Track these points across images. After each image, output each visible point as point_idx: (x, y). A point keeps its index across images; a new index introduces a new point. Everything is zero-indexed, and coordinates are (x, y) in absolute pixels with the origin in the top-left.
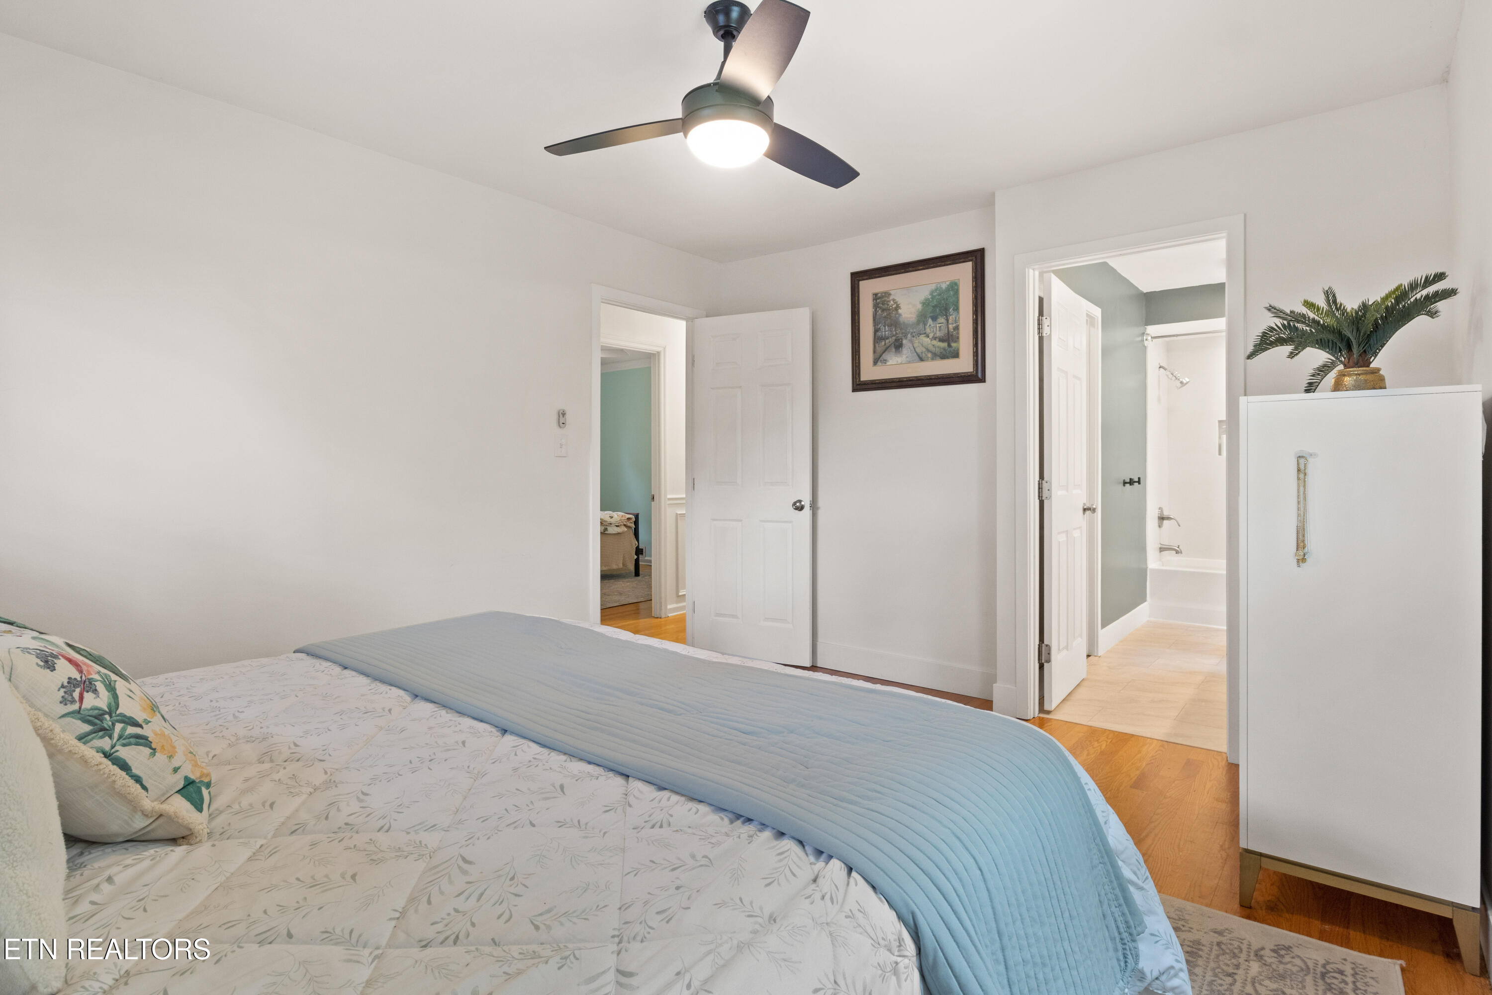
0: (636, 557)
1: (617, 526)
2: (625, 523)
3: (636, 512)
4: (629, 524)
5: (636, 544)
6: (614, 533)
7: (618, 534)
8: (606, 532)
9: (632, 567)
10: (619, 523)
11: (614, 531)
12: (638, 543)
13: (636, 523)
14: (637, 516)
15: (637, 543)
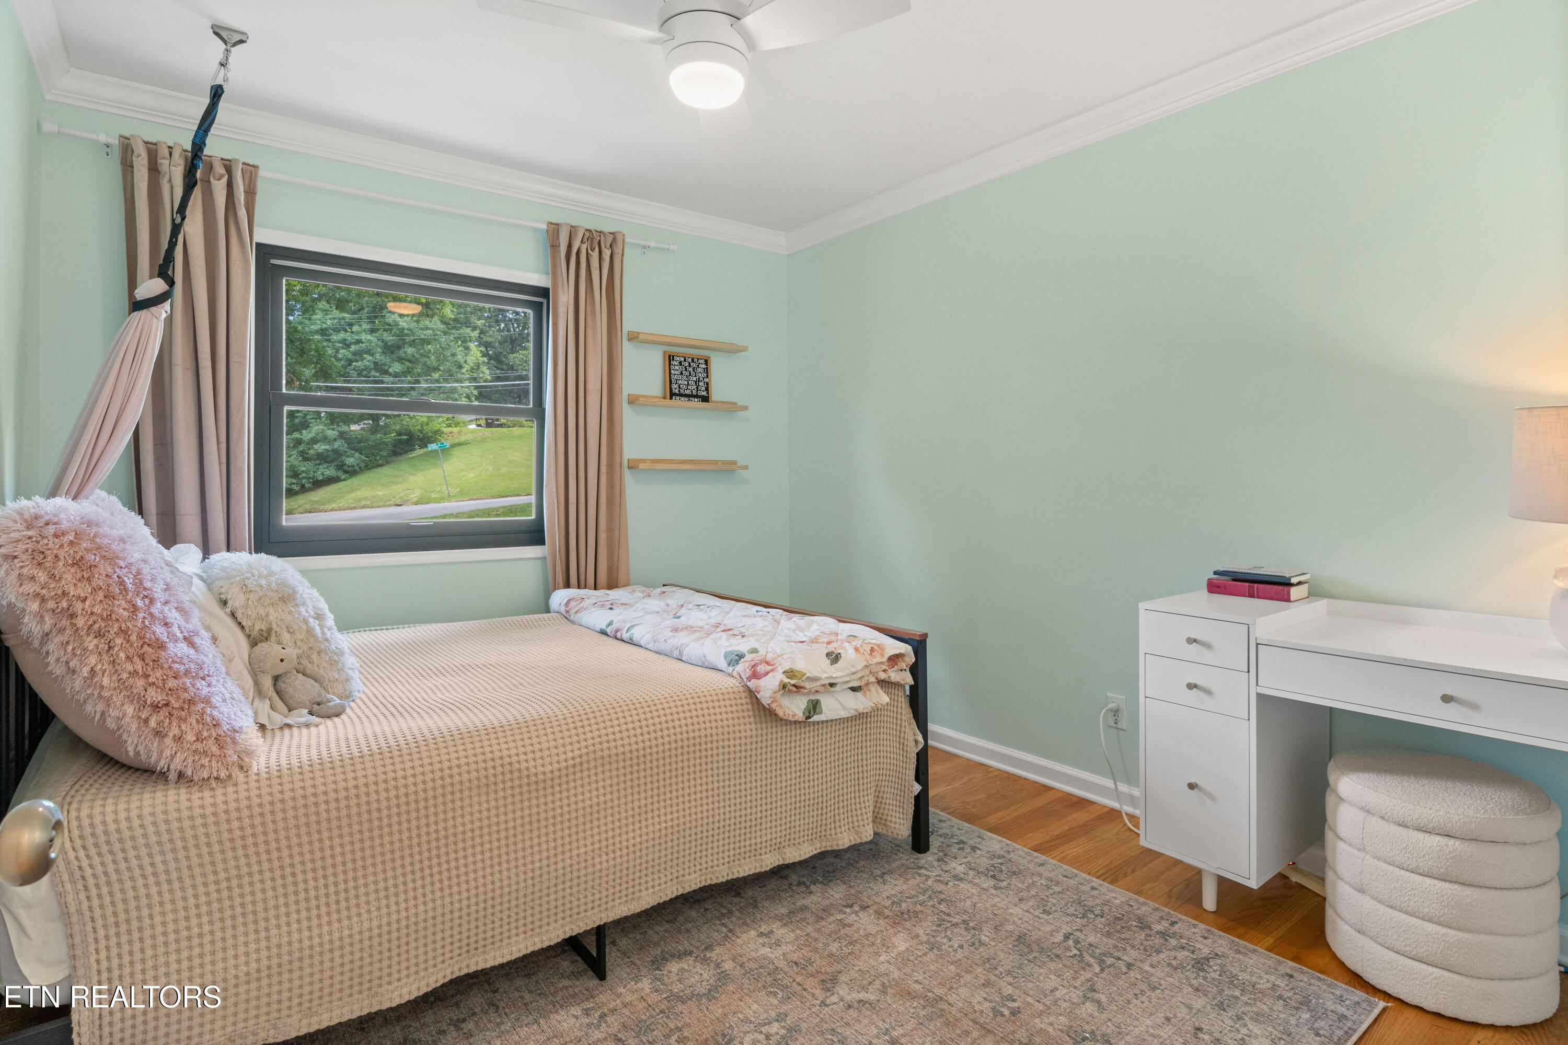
0: (917, 788)
1: (854, 689)
2: (883, 676)
3: (914, 627)
4: (894, 676)
5: (916, 742)
6: (844, 714)
7: (860, 717)
8: (816, 718)
9: (902, 827)
10: (861, 678)
11: (844, 708)
12: (925, 738)
13: (918, 670)
14: (919, 645)
15: (920, 738)
